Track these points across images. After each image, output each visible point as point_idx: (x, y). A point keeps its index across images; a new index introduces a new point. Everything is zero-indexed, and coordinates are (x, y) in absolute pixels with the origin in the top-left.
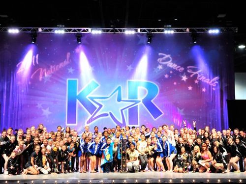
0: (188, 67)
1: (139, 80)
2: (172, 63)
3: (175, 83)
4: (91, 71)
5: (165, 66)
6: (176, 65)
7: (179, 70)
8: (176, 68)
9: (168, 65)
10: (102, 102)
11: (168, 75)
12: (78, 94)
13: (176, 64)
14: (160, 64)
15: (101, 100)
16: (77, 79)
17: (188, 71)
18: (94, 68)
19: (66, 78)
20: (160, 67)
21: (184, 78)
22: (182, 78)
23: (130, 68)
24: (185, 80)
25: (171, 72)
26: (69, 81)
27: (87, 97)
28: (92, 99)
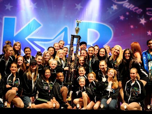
0: (147, 9)
1: (90, 22)
2: (129, 4)
3: (132, 27)
4: (33, 8)
5: (120, 6)
6: (133, 6)
7: (137, 11)
8: (133, 10)
9: (124, 5)
10: (45, 45)
11: (124, 16)
12: (15, 34)
13: (133, 4)
14: (115, 4)
15: (42, 42)
16: (16, 18)
17: (147, 13)
18: (36, 5)
19: (3, 16)
20: (115, 7)
21: (143, 21)
22: (140, 21)
23: (79, 7)
24: (143, 24)
25: (127, 13)
26: (5, 18)
27: (26, 39)
28: (32, 41)
